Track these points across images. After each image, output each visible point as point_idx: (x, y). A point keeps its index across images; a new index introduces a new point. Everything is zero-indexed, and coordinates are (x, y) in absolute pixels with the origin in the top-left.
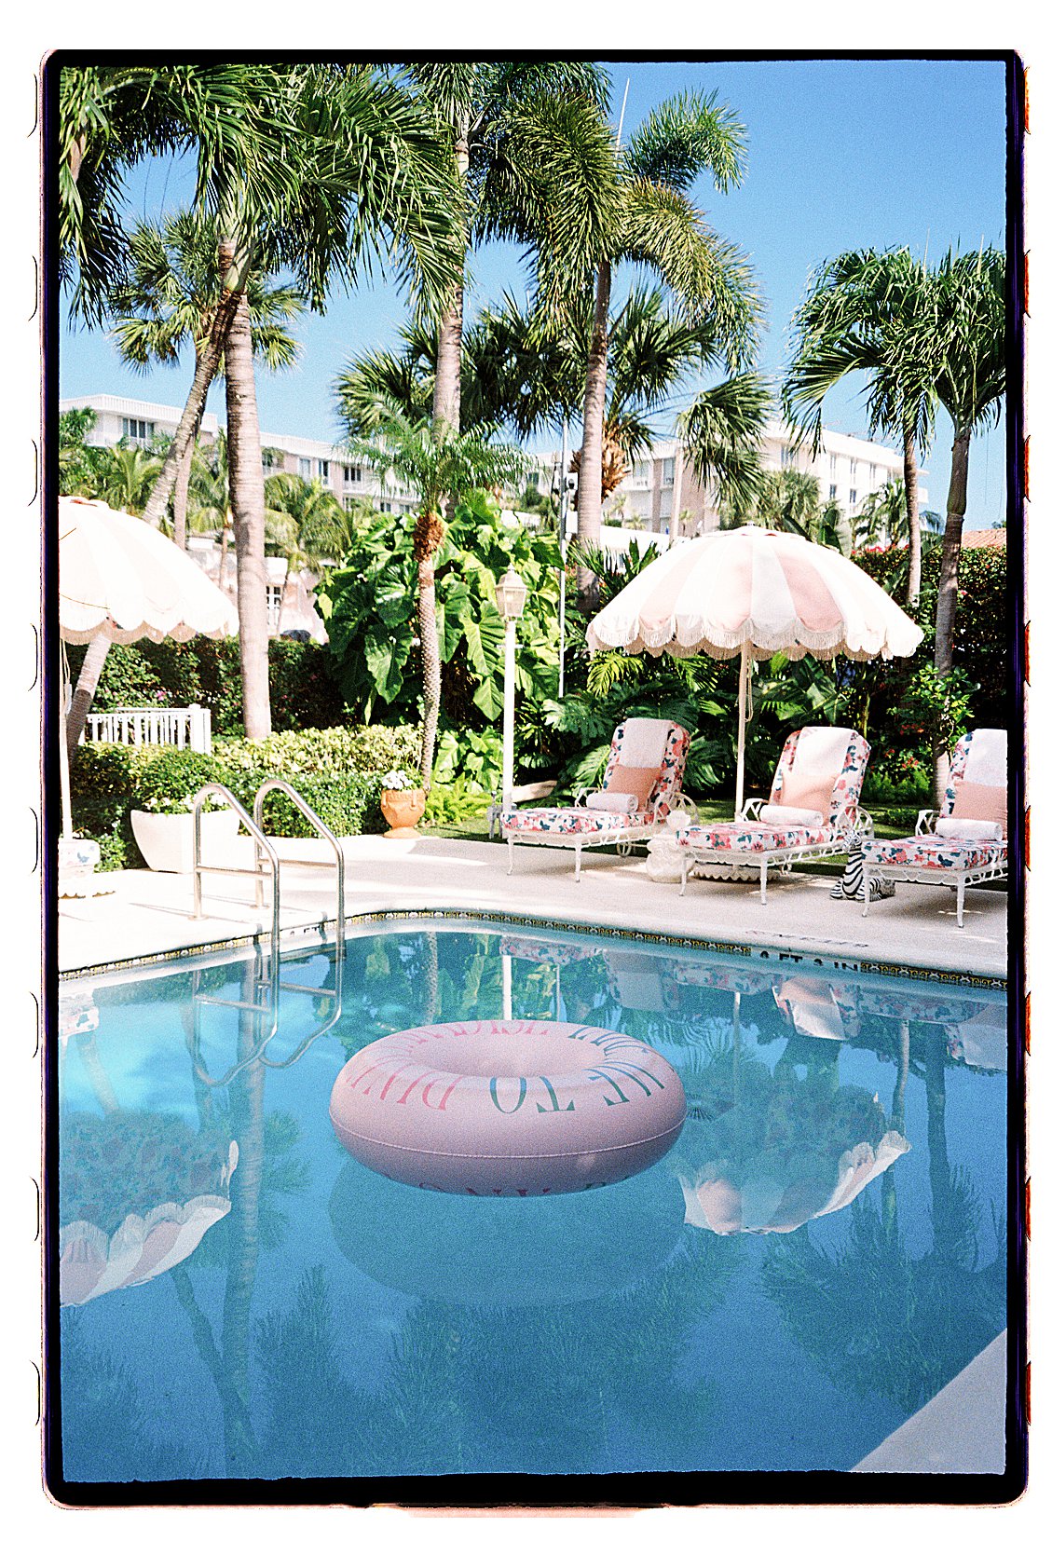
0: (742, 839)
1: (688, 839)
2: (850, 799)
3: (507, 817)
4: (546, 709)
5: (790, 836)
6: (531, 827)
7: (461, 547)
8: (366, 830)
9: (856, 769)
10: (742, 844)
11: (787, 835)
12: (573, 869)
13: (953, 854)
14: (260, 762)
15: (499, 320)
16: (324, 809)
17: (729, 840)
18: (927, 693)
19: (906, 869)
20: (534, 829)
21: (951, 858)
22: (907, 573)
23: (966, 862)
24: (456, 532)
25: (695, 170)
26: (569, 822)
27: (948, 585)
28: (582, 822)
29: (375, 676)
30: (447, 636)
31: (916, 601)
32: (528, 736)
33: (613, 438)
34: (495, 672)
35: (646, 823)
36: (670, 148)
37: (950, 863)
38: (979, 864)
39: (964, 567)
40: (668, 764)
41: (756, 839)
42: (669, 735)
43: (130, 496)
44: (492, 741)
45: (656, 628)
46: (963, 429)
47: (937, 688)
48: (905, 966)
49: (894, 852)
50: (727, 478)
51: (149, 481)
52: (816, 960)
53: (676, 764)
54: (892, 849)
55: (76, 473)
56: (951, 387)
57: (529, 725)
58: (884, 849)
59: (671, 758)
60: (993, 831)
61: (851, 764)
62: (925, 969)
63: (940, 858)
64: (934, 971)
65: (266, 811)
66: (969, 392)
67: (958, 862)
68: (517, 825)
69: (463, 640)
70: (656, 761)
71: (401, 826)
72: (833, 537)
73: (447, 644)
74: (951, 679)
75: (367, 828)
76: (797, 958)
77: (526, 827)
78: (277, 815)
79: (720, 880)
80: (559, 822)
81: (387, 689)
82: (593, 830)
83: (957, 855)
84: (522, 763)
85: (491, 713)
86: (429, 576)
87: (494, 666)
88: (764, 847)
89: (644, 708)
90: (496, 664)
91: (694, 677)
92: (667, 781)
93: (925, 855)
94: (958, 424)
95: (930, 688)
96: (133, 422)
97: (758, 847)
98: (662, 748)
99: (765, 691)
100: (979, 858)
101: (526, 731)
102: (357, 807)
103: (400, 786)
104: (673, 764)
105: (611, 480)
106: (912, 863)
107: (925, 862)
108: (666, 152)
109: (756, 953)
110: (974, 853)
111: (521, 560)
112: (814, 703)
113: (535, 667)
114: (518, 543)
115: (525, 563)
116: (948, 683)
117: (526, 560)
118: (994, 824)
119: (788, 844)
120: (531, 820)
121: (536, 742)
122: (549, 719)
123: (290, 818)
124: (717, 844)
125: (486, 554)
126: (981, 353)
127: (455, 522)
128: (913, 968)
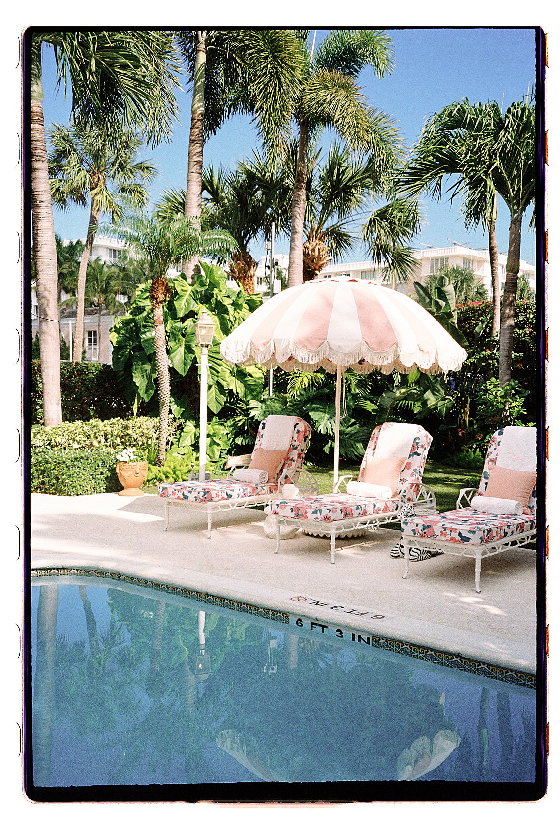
0: (315, 512)
1: (278, 510)
2: (414, 478)
3: (161, 489)
4: (251, 406)
5: (357, 508)
6: (176, 496)
7: (198, 301)
8: (109, 490)
9: (419, 455)
10: (315, 516)
11: (354, 508)
12: (205, 527)
13: (470, 532)
14: (48, 442)
15: (250, 168)
16: (75, 475)
17: (306, 512)
18: (491, 397)
19: (434, 541)
20: (179, 498)
21: (468, 535)
22: (492, 318)
23: (481, 538)
24: (195, 292)
25: (360, 66)
26: (202, 494)
27: (508, 322)
28: (213, 493)
29: (138, 385)
30: (185, 359)
31: (497, 336)
32: (240, 424)
33: (320, 239)
34: (217, 381)
35: (271, 492)
36: (344, 53)
37: (468, 540)
38: (495, 539)
39: (530, 313)
40: (294, 448)
41: (325, 512)
42: (295, 427)
43: (99, 287)
44: (217, 427)
45: (262, 349)
46: (516, 215)
47: (498, 394)
48: (407, 643)
49: (424, 527)
50: (393, 264)
51: (109, 279)
52: (338, 630)
53: (298, 448)
54: (423, 525)
55: (72, 276)
56: (507, 186)
57: (240, 418)
58: (417, 525)
59: (296, 443)
60: (514, 508)
61: (416, 451)
62: (423, 648)
63: (460, 534)
64: (432, 650)
65: (41, 476)
66: (519, 189)
67: (475, 539)
68: (168, 495)
69: (195, 361)
70: (285, 446)
71: (129, 487)
72: (443, 295)
73: (184, 364)
74: (508, 388)
75: (111, 488)
76: (324, 627)
77: (173, 497)
78: (47, 479)
79: (318, 536)
80: (195, 494)
81: (146, 393)
82: (223, 499)
83: (473, 532)
84: (236, 442)
85: (215, 408)
86: (159, 318)
87: (216, 378)
88: (332, 519)
89: (318, 406)
90: (218, 377)
91: (356, 385)
92: (292, 460)
93: (448, 532)
94: (514, 212)
95: (494, 393)
96: (115, 251)
97: (327, 518)
98: (290, 438)
99: (398, 395)
100: (494, 534)
101: (240, 421)
102: (102, 473)
103: (127, 460)
104: (296, 448)
105: (319, 265)
106: (439, 538)
107: (449, 537)
108: (341, 56)
109: (293, 620)
110: (489, 531)
111: (238, 310)
112: (428, 403)
113: (246, 379)
114: (236, 300)
115: (240, 312)
116: (506, 390)
117: (241, 310)
118: (514, 502)
119: (355, 515)
120: (176, 492)
121: (246, 427)
122: (253, 413)
123: (54, 481)
124: (297, 515)
125: (213, 306)
126: (527, 160)
127: (195, 286)
128: (414, 645)
